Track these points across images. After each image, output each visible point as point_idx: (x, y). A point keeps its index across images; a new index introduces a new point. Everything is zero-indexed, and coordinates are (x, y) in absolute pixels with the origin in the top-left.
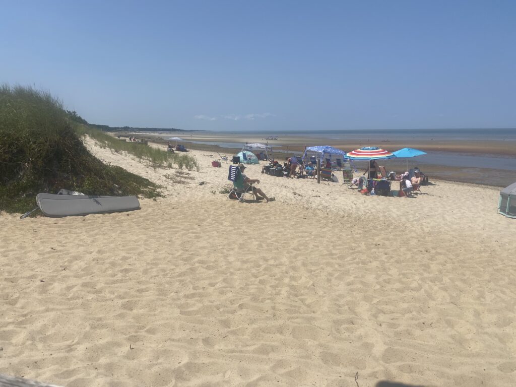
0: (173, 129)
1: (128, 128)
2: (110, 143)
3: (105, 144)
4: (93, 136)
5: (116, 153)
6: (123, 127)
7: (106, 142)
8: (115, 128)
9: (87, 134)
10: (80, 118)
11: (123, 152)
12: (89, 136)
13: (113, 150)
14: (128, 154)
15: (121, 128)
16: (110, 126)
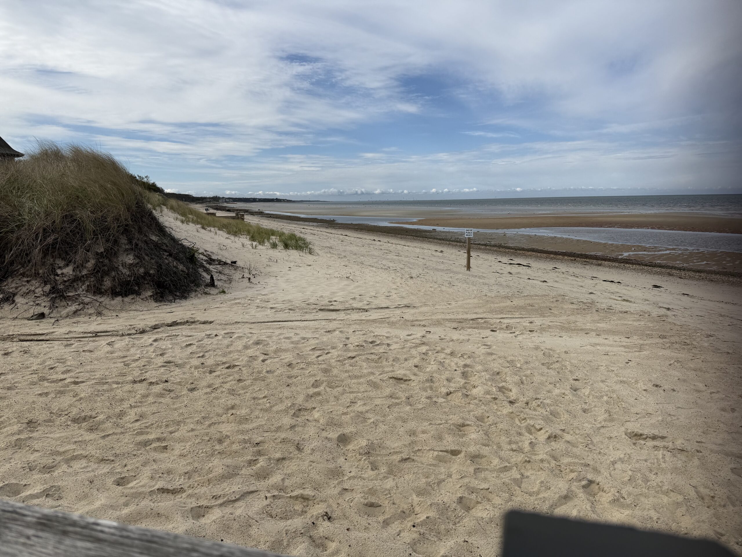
0: (277, 199)
1: (219, 198)
2: (195, 218)
3: (188, 218)
4: (172, 209)
5: (203, 231)
6: (211, 196)
7: (190, 216)
8: (201, 198)
9: (164, 205)
10: (154, 185)
11: (212, 229)
12: (167, 208)
13: (199, 226)
14: (218, 232)
15: (210, 198)
16: (194, 196)
